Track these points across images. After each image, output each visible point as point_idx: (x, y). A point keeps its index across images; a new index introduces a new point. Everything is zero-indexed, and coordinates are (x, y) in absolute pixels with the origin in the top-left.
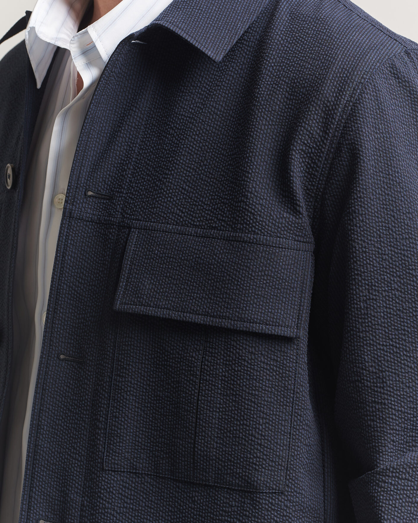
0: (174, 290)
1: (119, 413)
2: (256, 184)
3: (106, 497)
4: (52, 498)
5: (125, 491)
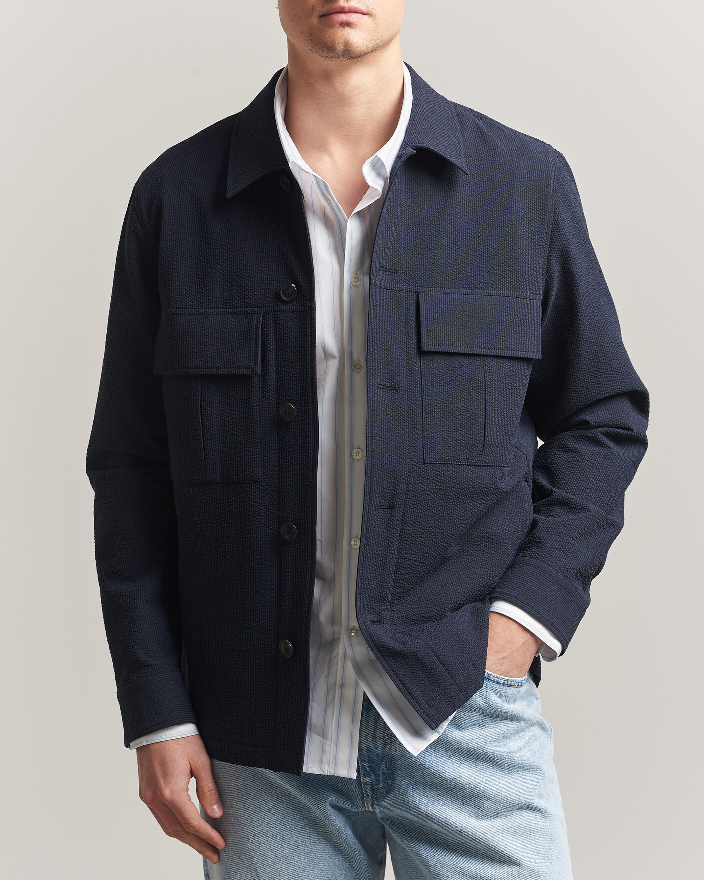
0: (462, 333)
1: (431, 421)
2: (505, 257)
3: (425, 482)
4: (385, 489)
5: (437, 477)
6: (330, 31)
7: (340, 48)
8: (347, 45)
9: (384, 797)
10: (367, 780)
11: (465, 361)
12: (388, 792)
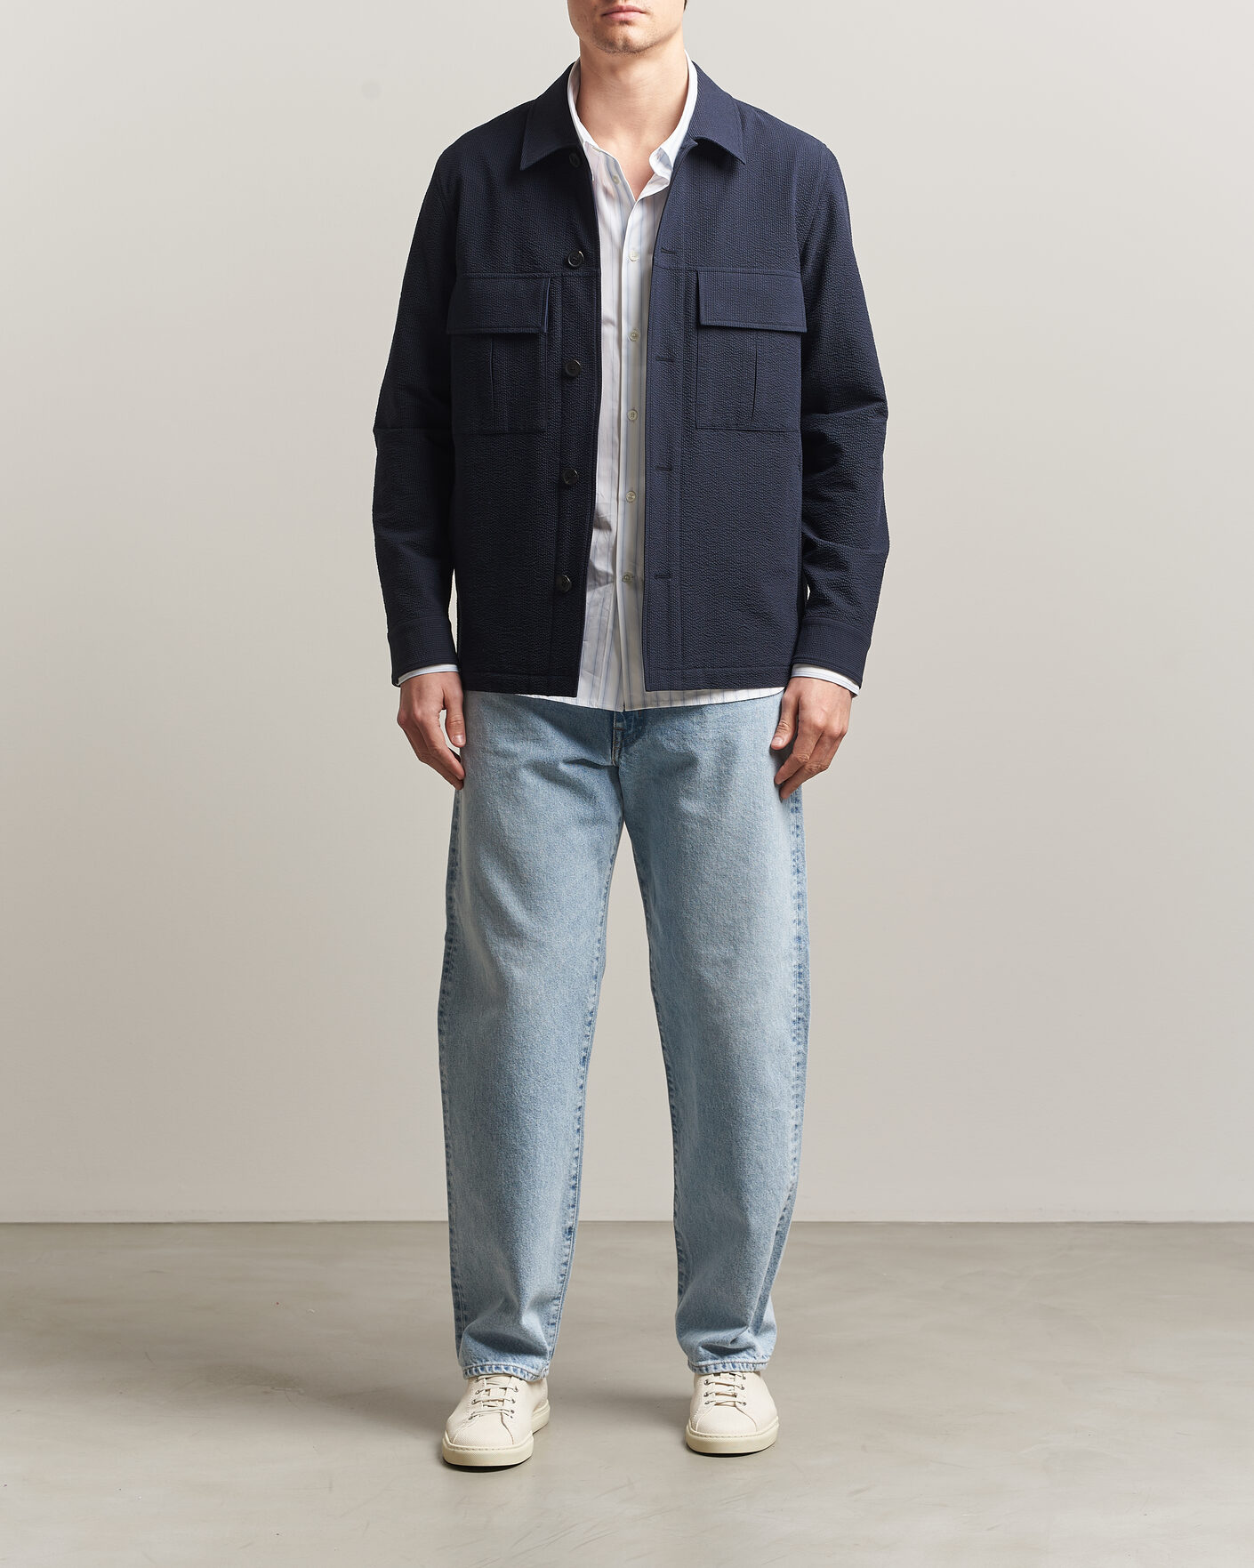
0: (738, 309)
6: (611, 29)
7: (620, 43)
8: (626, 41)
9: (634, 742)
10: (619, 725)
11: (738, 335)
12: (637, 737)
